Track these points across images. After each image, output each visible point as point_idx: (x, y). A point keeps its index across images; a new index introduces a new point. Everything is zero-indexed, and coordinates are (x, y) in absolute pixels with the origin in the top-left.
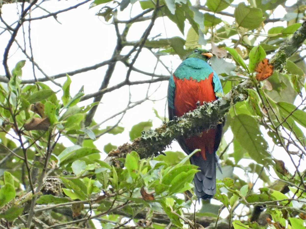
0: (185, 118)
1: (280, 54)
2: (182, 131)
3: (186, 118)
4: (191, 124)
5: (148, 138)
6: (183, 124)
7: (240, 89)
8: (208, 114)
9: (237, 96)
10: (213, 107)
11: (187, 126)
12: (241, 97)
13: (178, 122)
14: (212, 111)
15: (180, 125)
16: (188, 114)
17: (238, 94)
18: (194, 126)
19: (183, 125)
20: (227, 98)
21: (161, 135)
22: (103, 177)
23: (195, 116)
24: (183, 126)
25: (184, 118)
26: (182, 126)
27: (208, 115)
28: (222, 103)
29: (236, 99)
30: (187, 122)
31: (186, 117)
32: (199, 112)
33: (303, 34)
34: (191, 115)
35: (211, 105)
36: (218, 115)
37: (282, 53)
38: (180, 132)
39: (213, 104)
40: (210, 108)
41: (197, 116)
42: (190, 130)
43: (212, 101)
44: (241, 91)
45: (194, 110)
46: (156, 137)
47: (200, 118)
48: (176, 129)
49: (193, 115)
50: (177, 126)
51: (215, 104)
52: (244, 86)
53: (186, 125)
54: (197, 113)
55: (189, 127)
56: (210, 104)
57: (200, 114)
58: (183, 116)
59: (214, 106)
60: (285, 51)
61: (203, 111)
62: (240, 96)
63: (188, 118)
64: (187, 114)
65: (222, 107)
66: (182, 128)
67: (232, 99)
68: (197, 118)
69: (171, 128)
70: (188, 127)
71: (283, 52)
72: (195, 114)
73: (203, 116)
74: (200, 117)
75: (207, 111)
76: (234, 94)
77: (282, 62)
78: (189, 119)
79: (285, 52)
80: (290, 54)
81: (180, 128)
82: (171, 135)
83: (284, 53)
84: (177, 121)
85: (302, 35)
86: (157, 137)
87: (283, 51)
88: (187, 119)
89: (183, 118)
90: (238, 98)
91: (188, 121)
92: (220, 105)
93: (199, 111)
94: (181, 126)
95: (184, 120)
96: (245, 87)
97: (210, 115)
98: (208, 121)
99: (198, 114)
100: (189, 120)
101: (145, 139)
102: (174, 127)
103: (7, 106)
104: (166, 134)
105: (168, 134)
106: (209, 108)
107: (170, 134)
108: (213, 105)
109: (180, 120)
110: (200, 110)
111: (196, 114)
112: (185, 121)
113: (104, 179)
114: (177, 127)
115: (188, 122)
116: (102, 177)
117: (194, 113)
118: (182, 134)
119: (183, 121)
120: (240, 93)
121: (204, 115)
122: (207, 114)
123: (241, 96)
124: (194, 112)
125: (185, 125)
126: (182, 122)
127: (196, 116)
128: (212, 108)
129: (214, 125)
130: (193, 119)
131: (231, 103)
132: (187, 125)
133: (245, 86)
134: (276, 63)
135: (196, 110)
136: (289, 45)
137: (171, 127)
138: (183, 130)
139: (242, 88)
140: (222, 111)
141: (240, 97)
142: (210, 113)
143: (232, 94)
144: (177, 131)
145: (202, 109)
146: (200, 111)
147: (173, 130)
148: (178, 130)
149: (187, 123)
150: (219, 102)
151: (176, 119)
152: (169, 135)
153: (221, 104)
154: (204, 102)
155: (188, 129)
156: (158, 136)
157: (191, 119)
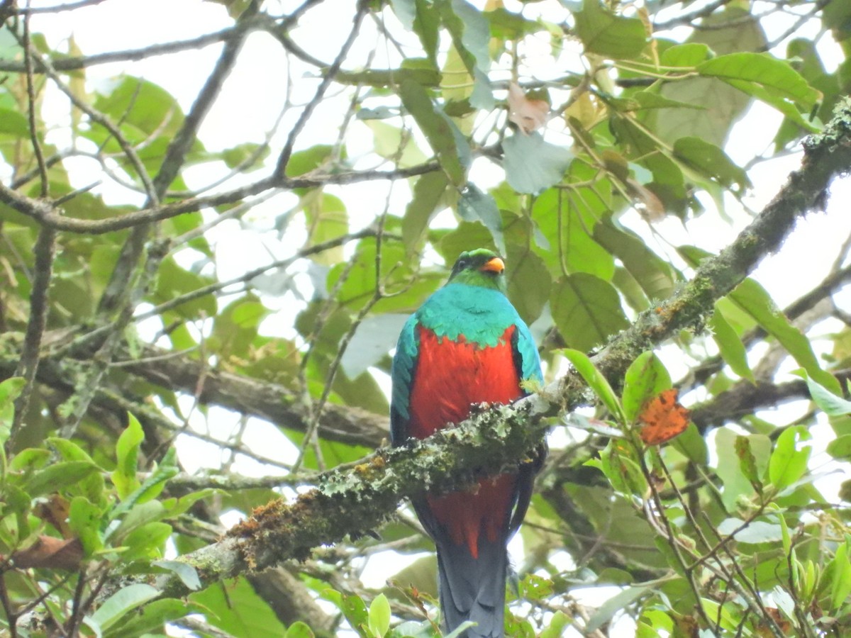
0: (436, 444)
1: (698, 287)
2: (428, 479)
3: (438, 444)
4: (451, 461)
5: (335, 493)
6: (431, 459)
8: (499, 437)
9: (578, 392)
10: (513, 418)
11: (440, 466)
12: (589, 396)
13: (419, 452)
14: (509, 429)
15: (423, 463)
16: (447, 432)
17: (580, 388)
18: (461, 466)
19: (431, 463)
20: (550, 396)
21: (371, 486)
23: (464, 439)
24: (430, 466)
25: (433, 442)
26: (427, 465)
27: (499, 440)
28: (538, 409)
29: (576, 401)
31: (440, 440)
32: (474, 429)
33: (763, 239)
34: (453, 437)
35: (507, 412)
36: (525, 438)
37: (703, 284)
38: (422, 481)
39: (513, 409)
40: (504, 422)
41: (470, 441)
42: (448, 475)
43: (512, 401)
45: (462, 424)
46: (356, 492)
47: (476, 445)
48: (413, 473)
49: (460, 437)
50: (414, 463)
51: (518, 411)
52: (599, 365)
53: (439, 463)
54: (468, 431)
55: (447, 467)
56: (505, 410)
57: (477, 435)
58: (432, 437)
59: (515, 415)
60: (712, 280)
61: (486, 429)
63: (444, 443)
64: (444, 432)
65: (536, 419)
66: (427, 470)
67: (564, 401)
68: (470, 445)
69: (400, 468)
70: (443, 469)
71: (708, 282)
72: (464, 433)
73: (486, 443)
74: (477, 444)
75: (496, 431)
76: (571, 388)
77: (703, 308)
78: (446, 446)
79: (712, 284)
80: (725, 289)
81: (422, 470)
82: (396, 487)
83: (710, 287)
84: (415, 451)
85: (760, 242)
86: (360, 491)
87: (708, 279)
88: (441, 446)
89: (433, 444)
90: (580, 397)
91: (444, 451)
92: (532, 414)
93: (475, 426)
94: (425, 465)
95: (435, 448)
97: (504, 439)
98: (499, 455)
99: (472, 434)
100: (447, 450)
101: (327, 494)
102: (407, 466)
104: (383, 485)
105: (389, 485)
106: (502, 421)
107: (396, 485)
108: (514, 412)
109: (424, 449)
110: (478, 425)
111: (466, 433)
112: (436, 453)
114: (415, 467)
115: (443, 456)
117: (461, 432)
118: (427, 488)
119: (431, 452)
121: (488, 439)
122: (495, 438)
123: (588, 393)
124: (462, 429)
125: (436, 462)
126: (429, 455)
127: (467, 441)
128: (510, 421)
129: (513, 466)
130: (459, 449)
131: (561, 410)
132: (442, 462)
133: (602, 367)
134: (688, 310)
135: (469, 422)
136: (723, 266)
137: (398, 465)
138: (429, 477)
140: (536, 428)
141: (585, 396)
142: (504, 435)
143: (564, 388)
144: (413, 478)
145: (483, 424)
146: (478, 428)
147: (403, 474)
148: (418, 476)
149: (442, 458)
150: (529, 405)
151: (413, 445)
152: (392, 487)
153: (534, 412)
155: (442, 474)
156: (362, 489)
157: (451, 446)
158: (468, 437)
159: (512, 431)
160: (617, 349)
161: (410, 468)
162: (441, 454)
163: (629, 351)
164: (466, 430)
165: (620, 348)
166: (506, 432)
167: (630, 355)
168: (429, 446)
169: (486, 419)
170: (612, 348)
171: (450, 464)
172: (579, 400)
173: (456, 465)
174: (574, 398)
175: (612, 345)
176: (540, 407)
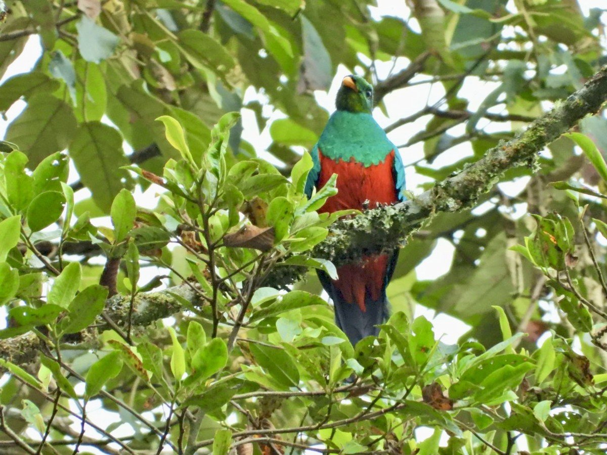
0: (338, 230)
1: (535, 134)
2: (333, 253)
3: (340, 229)
4: (348, 242)
6: (335, 239)
7: (449, 189)
8: (385, 228)
9: (444, 201)
10: (396, 215)
11: (341, 244)
12: (451, 204)
14: (392, 223)
16: (347, 222)
17: (444, 198)
18: (354, 246)
19: (335, 242)
20: (422, 202)
23: (358, 227)
24: (334, 244)
27: (385, 230)
28: (412, 211)
29: (441, 207)
30: (342, 237)
31: (341, 227)
32: (366, 221)
33: (586, 103)
34: (352, 225)
35: (391, 211)
36: (402, 230)
37: (539, 132)
38: (329, 254)
39: (394, 209)
40: (389, 218)
41: (363, 229)
42: (345, 252)
43: (393, 204)
44: (452, 193)
47: (368, 232)
48: (322, 248)
49: (356, 226)
51: (400, 211)
52: (458, 183)
55: (345, 246)
56: (389, 209)
57: (368, 225)
58: (336, 224)
59: (397, 213)
60: (546, 130)
61: (375, 221)
62: (448, 202)
63: (345, 229)
64: (345, 221)
65: (411, 218)
66: (332, 246)
67: (434, 206)
68: (363, 231)
70: (343, 247)
71: (543, 130)
72: (359, 223)
73: (375, 231)
74: (369, 231)
75: (384, 222)
76: (440, 197)
77: (537, 149)
78: (346, 231)
79: (546, 132)
80: (553, 137)
81: (329, 246)
83: (544, 134)
85: (584, 105)
87: (542, 128)
88: (343, 231)
89: (336, 229)
91: (344, 235)
92: (408, 214)
93: (367, 219)
94: (331, 243)
96: (458, 185)
97: (388, 229)
98: (381, 240)
99: (364, 224)
100: (346, 234)
106: (388, 216)
108: (397, 211)
109: (331, 232)
110: (369, 217)
111: (361, 223)
112: (339, 235)
114: (323, 244)
118: (332, 259)
119: (336, 235)
120: (450, 196)
121: (376, 228)
122: (382, 228)
123: (450, 202)
124: (357, 221)
125: (338, 242)
126: (333, 236)
127: (361, 229)
128: (393, 217)
129: (389, 249)
130: (354, 234)
131: (431, 213)
132: (342, 242)
133: (460, 185)
134: (526, 149)
135: (362, 216)
136: (554, 120)
138: (334, 251)
139: (453, 188)
140: (409, 224)
141: (448, 204)
142: (388, 227)
143: (434, 197)
144: (322, 251)
145: (374, 218)
146: (370, 220)
148: (326, 250)
149: (342, 239)
150: (407, 207)
153: (409, 212)
154: (377, 204)
155: (342, 250)
157: (349, 232)
158: (362, 226)
159: (393, 224)
160: (472, 173)
161: (320, 244)
163: (480, 175)
164: (360, 221)
165: (474, 172)
166: (390, 225)
167: (482, 178)
168: (334, 230)
169: (377, 214)
170: (468, 172)
171: (348, 244)
172: (444, 206)
173: (351, 245)
174: (441, 205)
175: (468, 170)
176: (413, 210)
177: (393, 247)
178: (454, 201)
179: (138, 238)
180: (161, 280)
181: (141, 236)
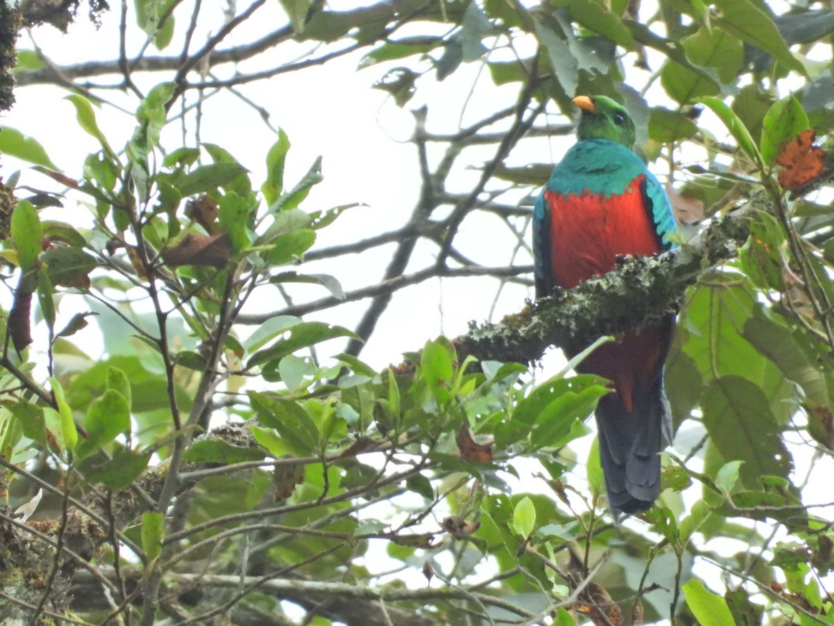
0: (581, 294)
2: (573, 325)
3: (584, 293)
4: (596, 310)
5: (483, 337)
6: (576, 307)
7: (729, 227)
8: (643, 286)
9: (720, 243)
10: (657, 268)
11: (585, 314)
12: (732, 247)
13: (565, 300)
14: (653, 279)
15: (568, 310)
16: (592, 282)
17: (722, 239)
18: (605, 315)
19: (576, 311)
20: (693, 247)
21: (518, 332)
22: (358, 398)
23: (608, 289)
24: (575, 314)
25: (579, 291)
26: (573, 313)
27: (643, 289)
28: (681, 260)
29: (718, 251)
31: (585, 290)
32: (619, 279)
34: (599, 286)
35: (652, 263)
36: (669, 289)
38: (568, 328)
39: (657, 260)
40: (648, 272)
41: (615, 291)
42: (593, 324)
43: (655, 254)
44: (733, 232)
45: (607, 274)
46: (504, 337)
47: (620, 294)
48: (558, 320)
49: (605, 287)
50: (560, 311)
51: (662, 261)
52: (741, 218)
53: (584, 312)
54: (612, 281)
55: (592, 316)
56: (649, 261)
57: (621, 284)
58: (578, 287)
59: (658, 265)
61: (630, 278)
62: (727, 243)
63: (590, 292)
64: (589, 282)
65: (680, 271)
66: (572, 317)
67: (706, 250)
68: (615, 294)
69: (546, 315)
70: (588, 317)
72: (609, 282)
73: (630, 291)
74: (622, 293)
75: (641, 279)
76: (713, 238)
78: (591, 295)
81: (568, 317)
82: (542, 334)
84: (560, 299)
86: (507, 336)
88: (587, 295)
89: (578, 293)
90: (722, 248)
91: (590, 300)
92: (675, 266)
93: (619, 276)
94: (571, 313)
95: (580, 297)
97: (648, 288)
98: (642, 305)
99: (616, 284)
100: (592, 299)
101: (474, 339)
102: (552, 313)
103: (123, 199)
104: (529, 331)
105: (535, 331)
106: (646, 270)
107: (542, 331)
108: (658, 263)
109: (570, 298)
110: (622, 274)
111: (611, 283)
112: (582, 301)
113: (360, 404)
114: (561, 315)
115: (588, 304)
116: (356, 400)
117: (606, 282)
118: (573, 335)
119: (578, 300)
120: (730, 236)
121: (632, 288)
122: (639, 286)
123: (730, 244)
124: (607, 280)
125: (581, 310)
126: (574, 303)
127: (611, 291)
128: (654, 271)
129: (656, 317)
130: (604, 298)
131: (703, 260)
132: (588, 311)
135: (614, 273)
137: (544, 312)
138: (574, 323)
139: (735, 224)
140: (679, 280)
141: (727, 247)
142: (647, 284)
143: (707, 239)
144: (559, 325)
145: (627, 272)
146: (622, 278)
147: (549, 322)
148: (563, 322)
149: (587, 306)
150: (672, 256)
151: (559, 294)
152: (538, 333)
153: (677, 263)
155: (587, 322)
156: (509, 334)
157: (596, 295)
158: (613, 286)
159: (656, 281)
160: (758, 202)
161: (556, 315)
162: (586, 303)
163: (770, 205)
164: (611, 281)
165: (762, 202)
166: (650, 282)
167: (771, 207)
168: (576, 295)
169: (631, 269)
170: (755, 202)
171: (595, 313)
172: (721, 250)
173: (600, 314)
174: (717, 249)
175: (754, 199)
176: (683, 259)
177: (661, 313)
178: (735, 242)
179: (53, 262)
180: (86, 318)
181: (57, 260)
